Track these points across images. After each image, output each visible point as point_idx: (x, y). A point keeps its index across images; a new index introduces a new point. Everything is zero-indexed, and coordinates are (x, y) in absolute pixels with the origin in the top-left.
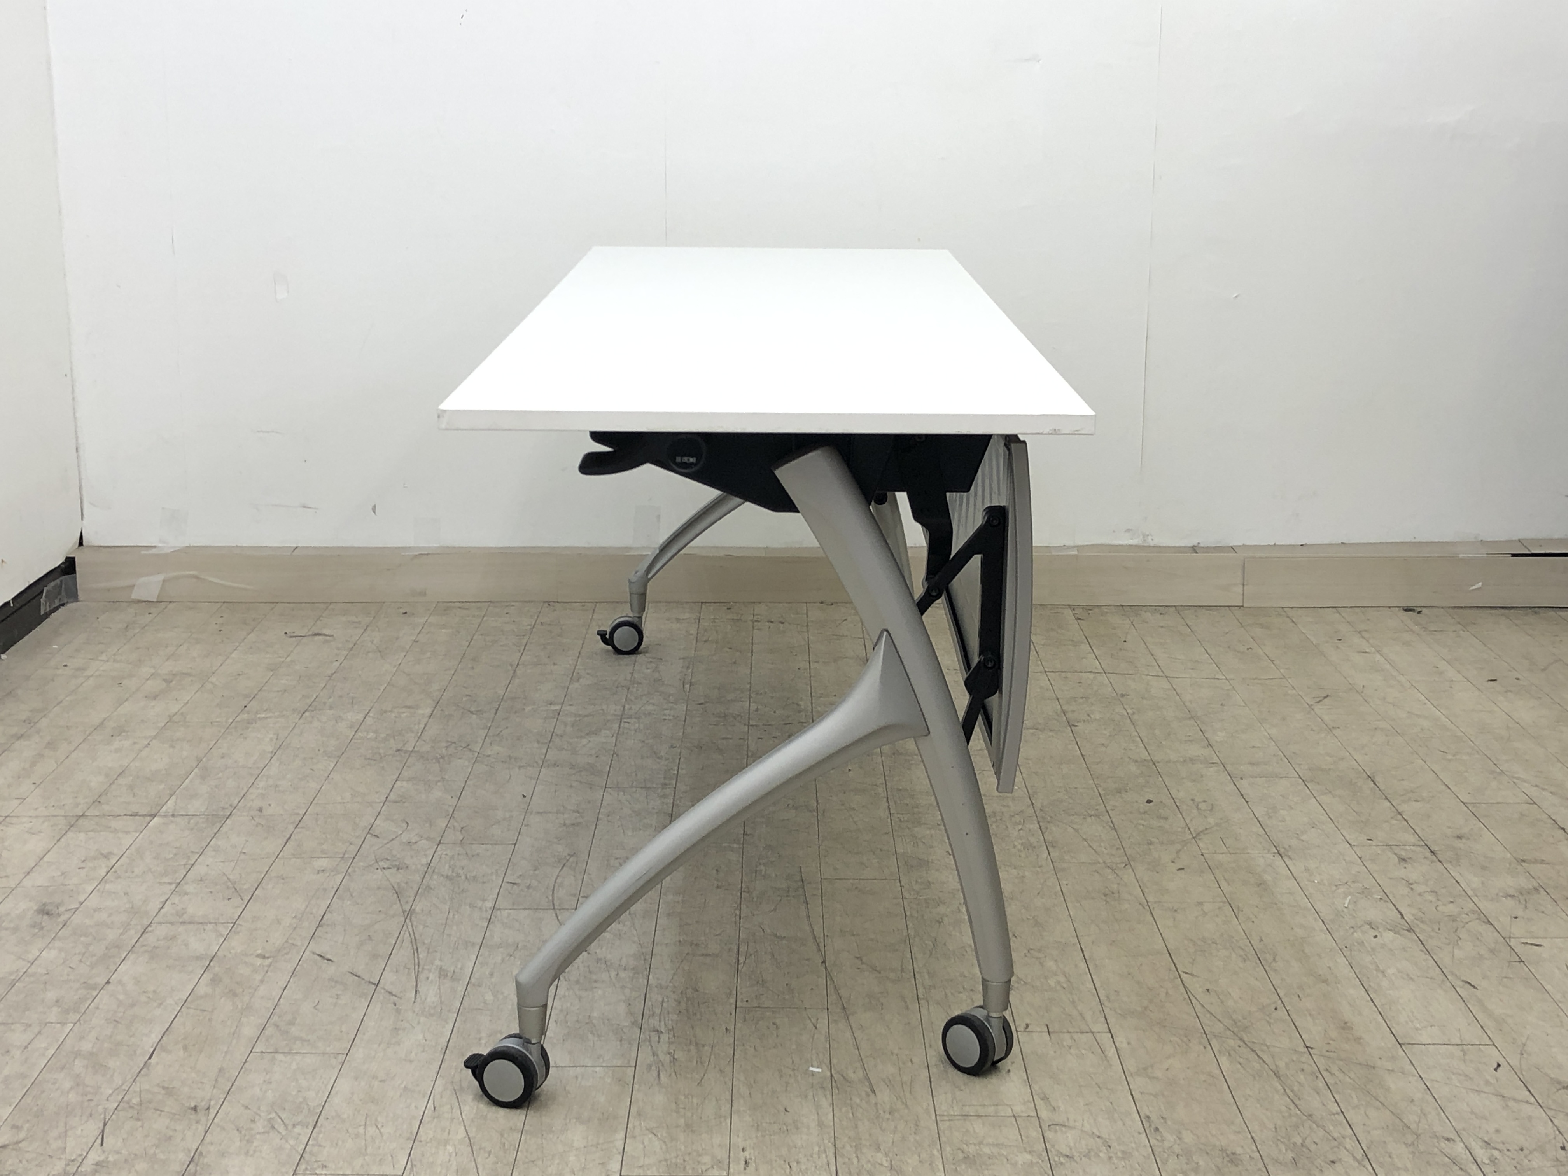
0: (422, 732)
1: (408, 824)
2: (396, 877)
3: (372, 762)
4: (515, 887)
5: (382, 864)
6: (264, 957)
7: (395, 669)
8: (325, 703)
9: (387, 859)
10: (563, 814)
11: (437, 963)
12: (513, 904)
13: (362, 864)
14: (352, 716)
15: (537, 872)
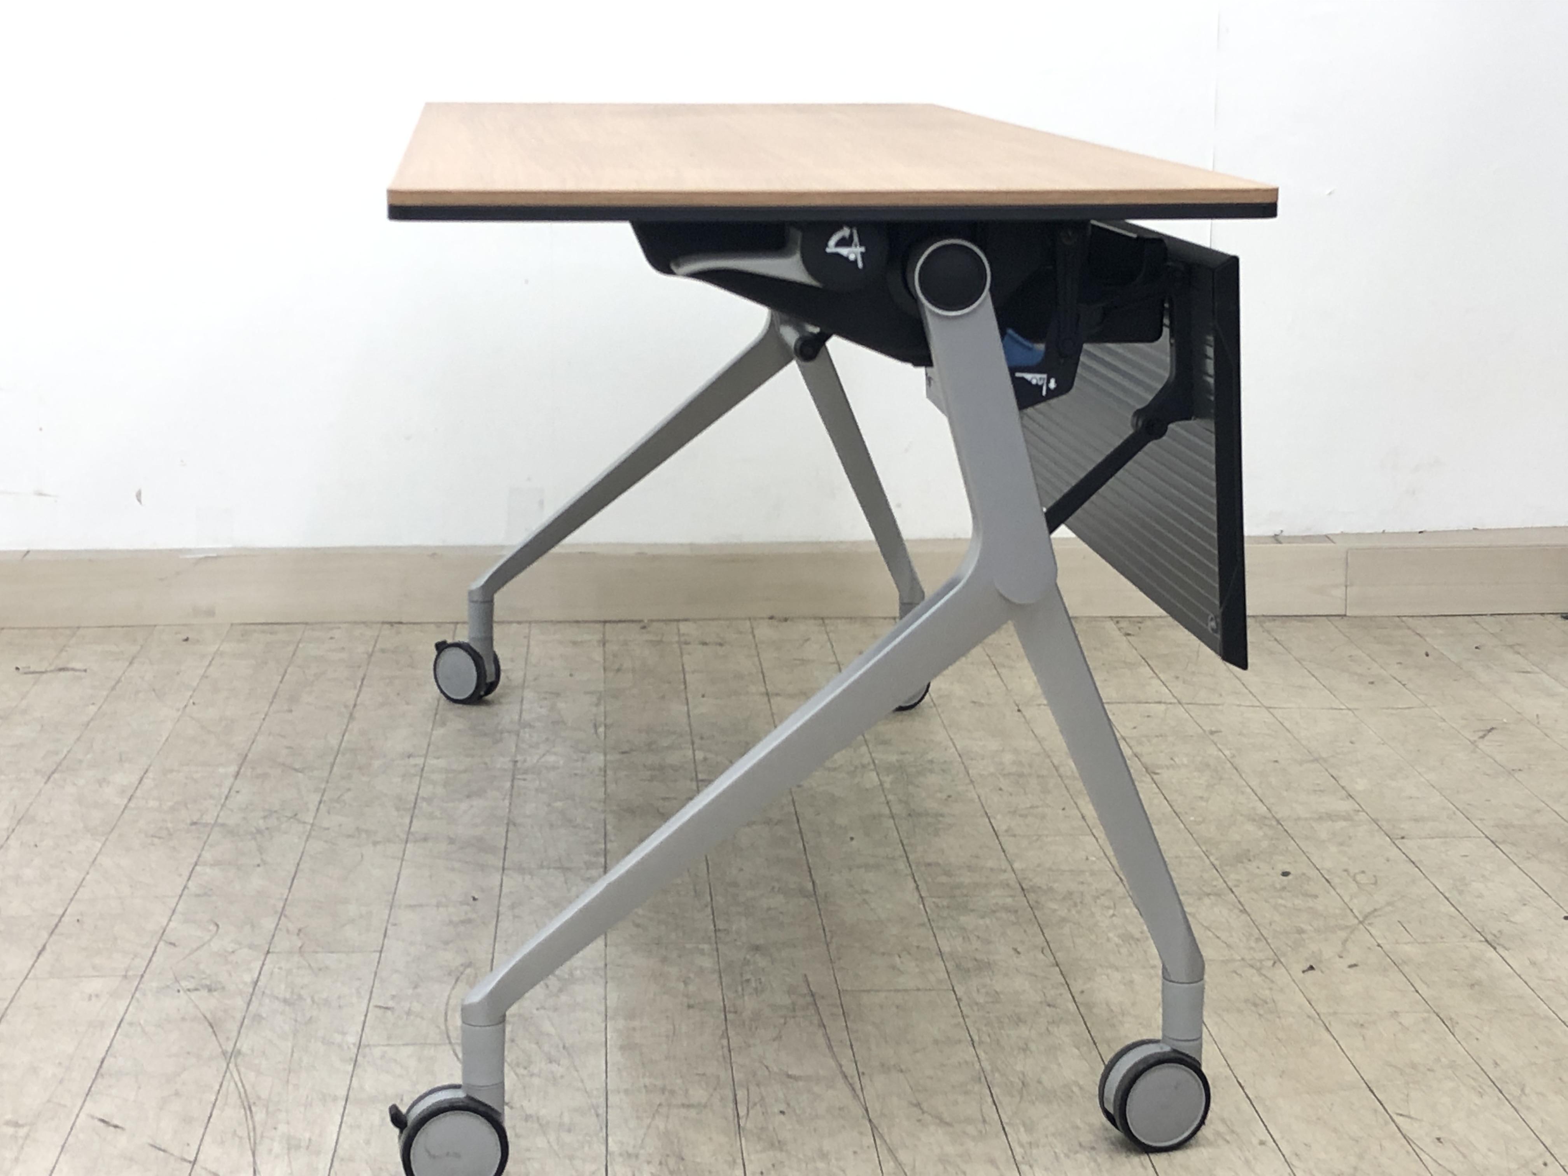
0: (227, 798)
1: (217, 926)
2: (208, 1003)
3: (156, 841)
4: (389, 1013)
5: (185, 984)
6: (16, 1125)
7: (180, 713)
8: (81, 761)
9: (193, 977)
10: (447, 906)
11: (282, 1128)
12: (389, 1037)
13: (155, 985)
14: (124, 778)
15: (419, 990)
